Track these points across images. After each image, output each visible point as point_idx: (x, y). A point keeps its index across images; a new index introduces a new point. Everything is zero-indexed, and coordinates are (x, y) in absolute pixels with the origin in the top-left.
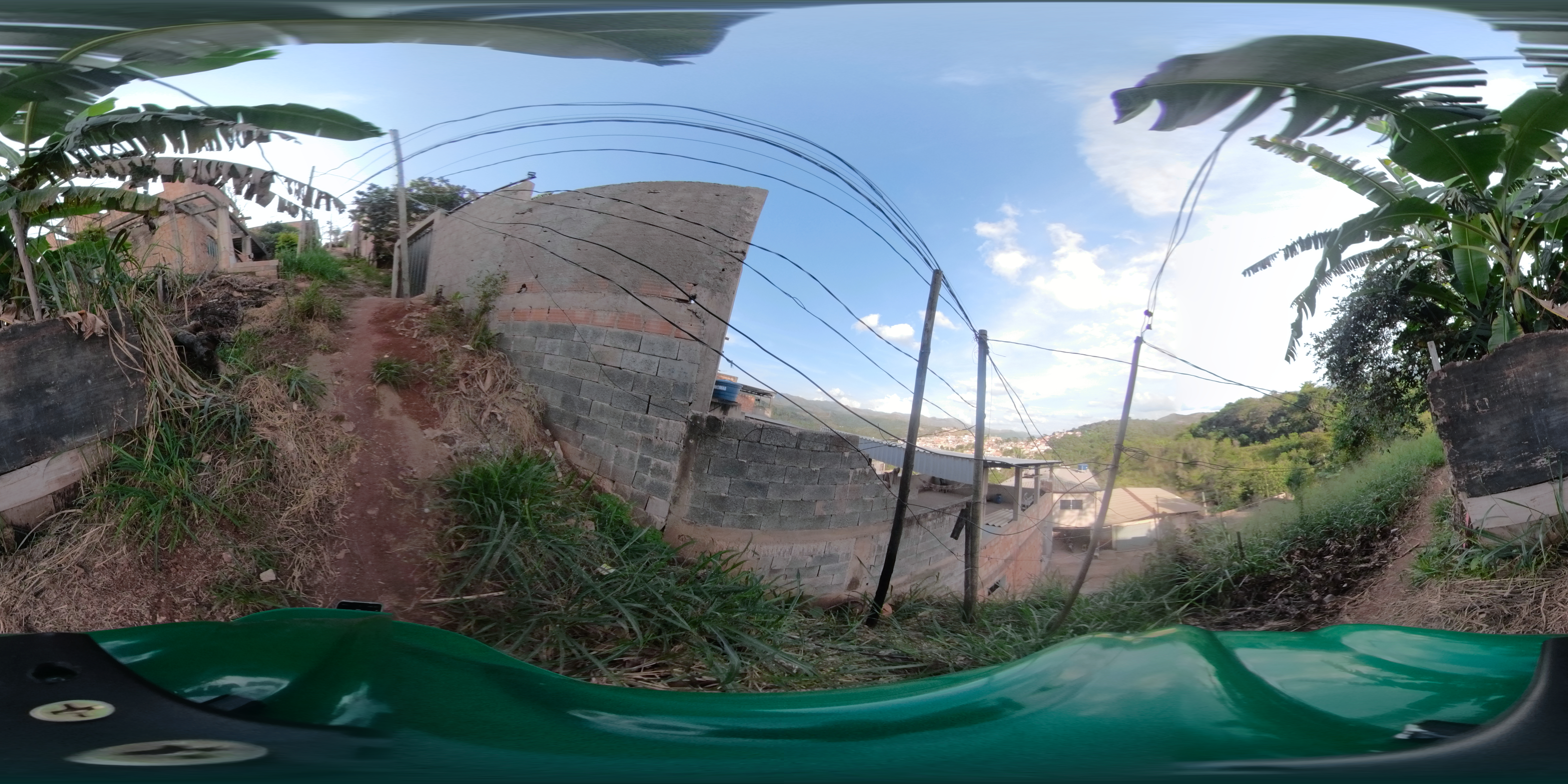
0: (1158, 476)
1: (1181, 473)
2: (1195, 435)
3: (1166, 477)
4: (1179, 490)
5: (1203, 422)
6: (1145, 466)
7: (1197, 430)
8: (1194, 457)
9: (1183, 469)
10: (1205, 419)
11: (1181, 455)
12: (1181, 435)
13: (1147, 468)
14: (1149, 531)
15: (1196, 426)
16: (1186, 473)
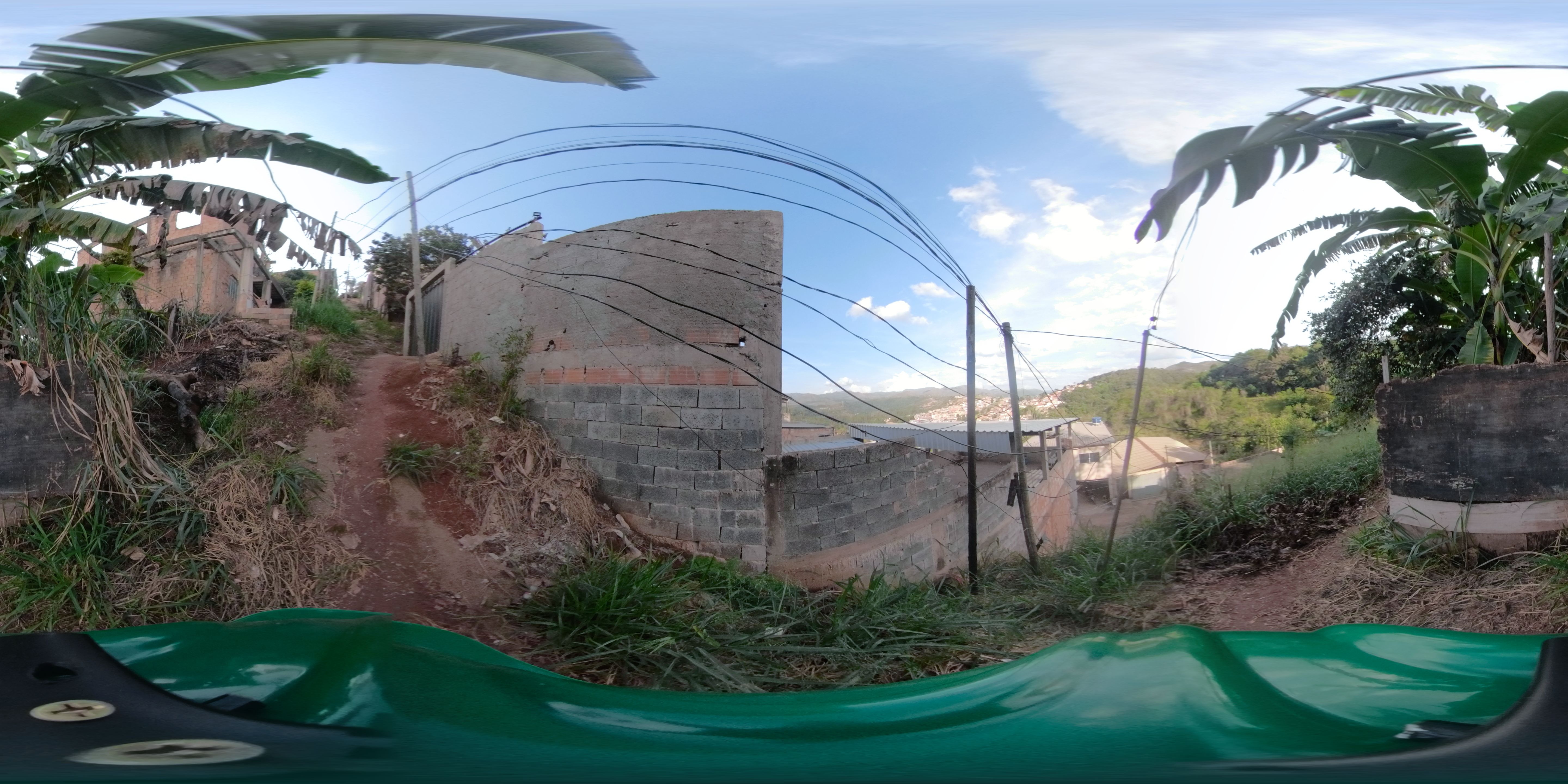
0: (1168, 425)
1: (1190, 422)
2: (1204, 383)
3: (1176, 426)
4: (1188, 438)
5: (1211, 371)
6: (1155, 415)
7: (1206, 379)
8: (1202, 406)
9: (1191, 417)
10: (1214, 368)
11: (1189, 404)
12: (1190, 384)
13: (1157, 417)
14: (1160, 479)
15: (1205, 375)
16: (1194, 422)
